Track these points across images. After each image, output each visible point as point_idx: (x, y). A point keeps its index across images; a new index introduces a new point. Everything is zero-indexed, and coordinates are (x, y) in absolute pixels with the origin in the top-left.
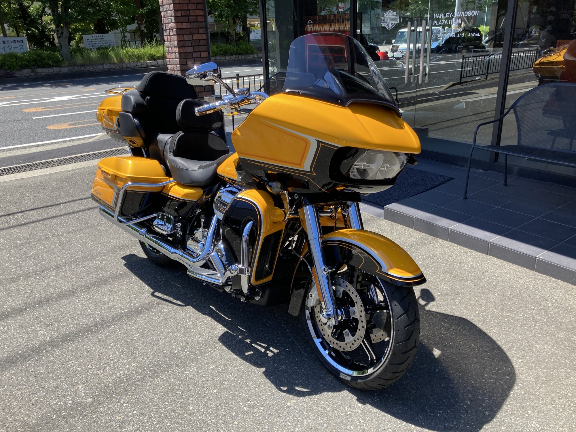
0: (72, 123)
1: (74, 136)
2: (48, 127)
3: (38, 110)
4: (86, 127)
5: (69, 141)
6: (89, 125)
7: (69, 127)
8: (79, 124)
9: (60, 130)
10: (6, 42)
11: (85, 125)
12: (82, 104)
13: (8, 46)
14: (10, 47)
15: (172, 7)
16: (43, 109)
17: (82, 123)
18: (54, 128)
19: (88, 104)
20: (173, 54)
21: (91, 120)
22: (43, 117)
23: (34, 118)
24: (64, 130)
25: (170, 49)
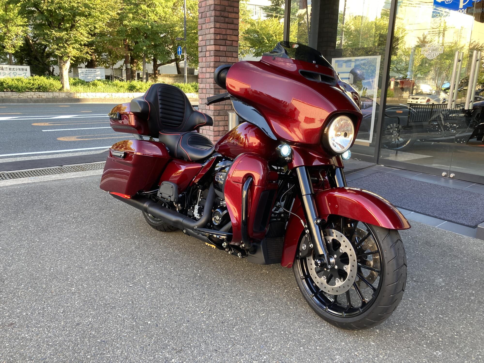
0: (79, 136)
1: (84, 148)
2: (58, 139)
3: (45, 125)
4: (92, 140)
5: (81, 151)
6: (95, 139)
7: (77, 140)
8: (86, 138)
9: (70, 142)
10: (12, 70)
11: (92, 139)
12: (84, 122)
13: (14, 73)
14: (15, 74)
15: (213, 30)
16: (50, 124)
17: (89, 138)
18: (64, 140)
19: (89, 122)
20: (207, 74)
21: (96, 135)
22: (52, 130)
23: (43, 131)
24: (74, 142)
25: (204, 69)
